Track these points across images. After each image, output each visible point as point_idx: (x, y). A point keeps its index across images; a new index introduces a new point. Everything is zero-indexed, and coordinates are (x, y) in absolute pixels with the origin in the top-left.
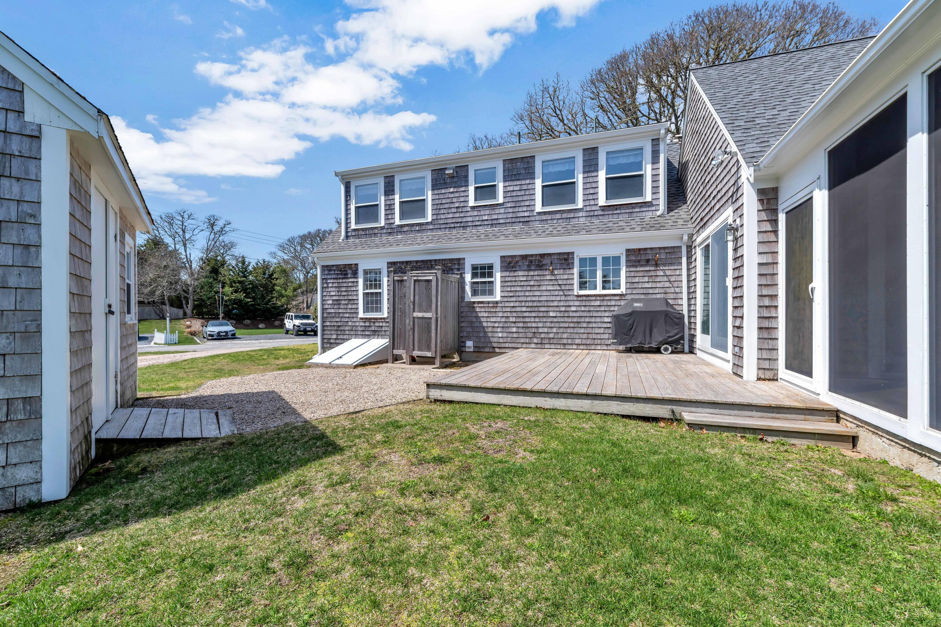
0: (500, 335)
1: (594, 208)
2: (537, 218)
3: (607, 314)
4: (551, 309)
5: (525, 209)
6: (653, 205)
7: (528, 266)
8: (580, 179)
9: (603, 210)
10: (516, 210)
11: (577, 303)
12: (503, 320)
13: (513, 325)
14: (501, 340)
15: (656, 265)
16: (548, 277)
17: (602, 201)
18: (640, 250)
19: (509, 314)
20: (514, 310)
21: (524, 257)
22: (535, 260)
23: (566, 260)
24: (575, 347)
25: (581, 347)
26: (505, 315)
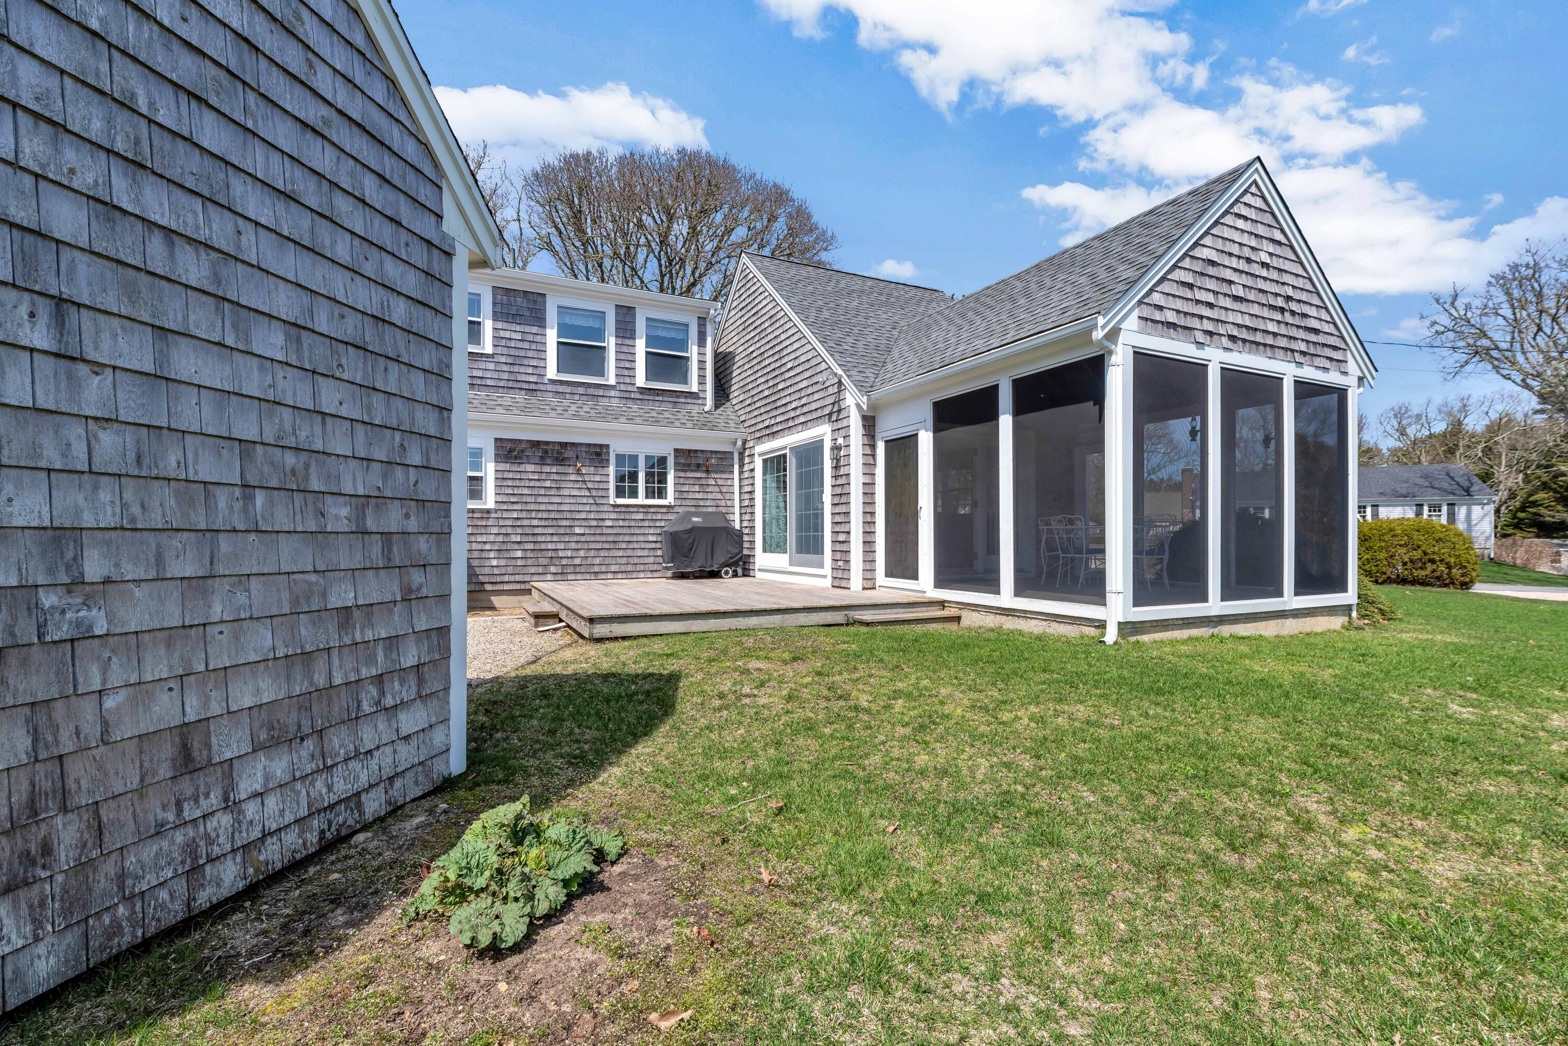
0: (495, 563)
1: (630, 388)
2: (550, 388)
3: (652, 531)
4: (577, 523)
5: (530, 370)
6: (698, 398)
7: (542, 458)
8: (611, 343)
9: (641, 393)
10: (516, 369)
11: (613, 516)
12: (500, 539)
13: (516, 547)
14: (496, 571)
15: (708, 472)
16: (573, 477)
17: (641, 380)
18: (689, 451)
19: (509, 530)
20: (519, 523)
21: (536, 444)
22: (553, 450)
23: (598, 454)
24: (610, 576)
25: (620, 576)
26: (503, 531)
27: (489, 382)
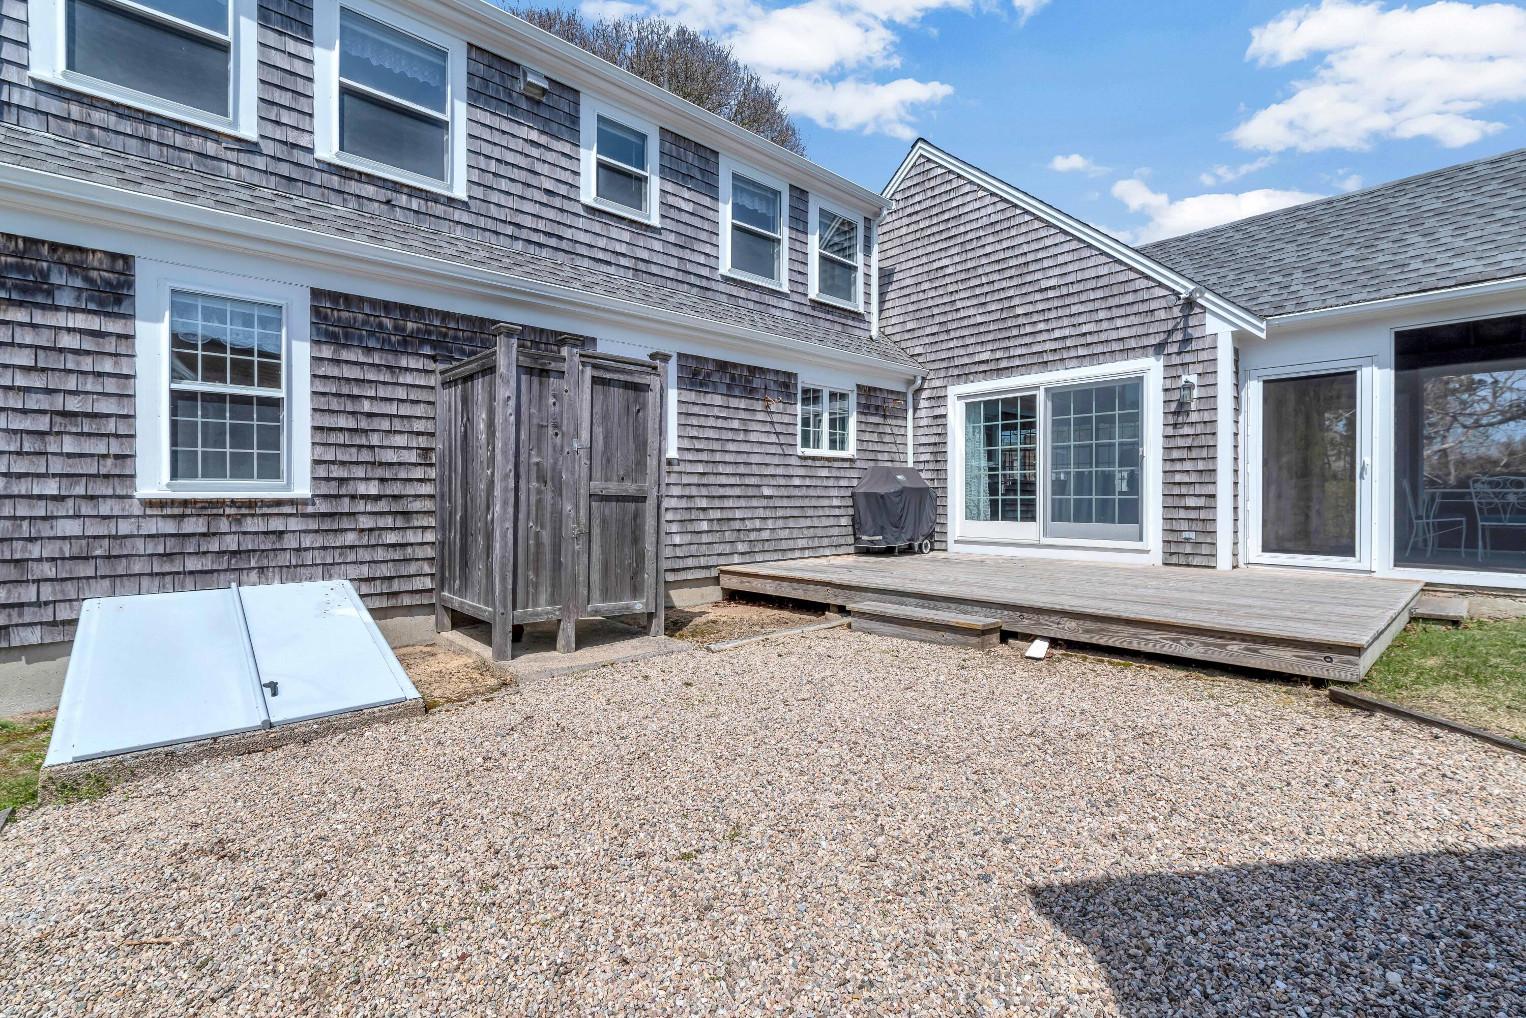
0: (677, 539)
1: (802, 300)
2: (722, 287)
3: (835, 492)
4: (765, 481)
5: (702, 259)
6: (863, 321)
7: (729, 386)
8: (784, 233)
9: (813, 308)
10: (688, 255)
11: (801, 471)
12: (684, 503)
13: (701, 515)
14: (679, 552)
15: (885, 416)
16: (761, 416)
17: (814, 291)
18: (870, 388)
19: (694, 491)
20: (705, 480)
21: (723, 366)
22: (741, 376)
23: (786, 386)
24: (797, 554)
25: (807, 553)
26: (687, 492)
27: (655, 270)
